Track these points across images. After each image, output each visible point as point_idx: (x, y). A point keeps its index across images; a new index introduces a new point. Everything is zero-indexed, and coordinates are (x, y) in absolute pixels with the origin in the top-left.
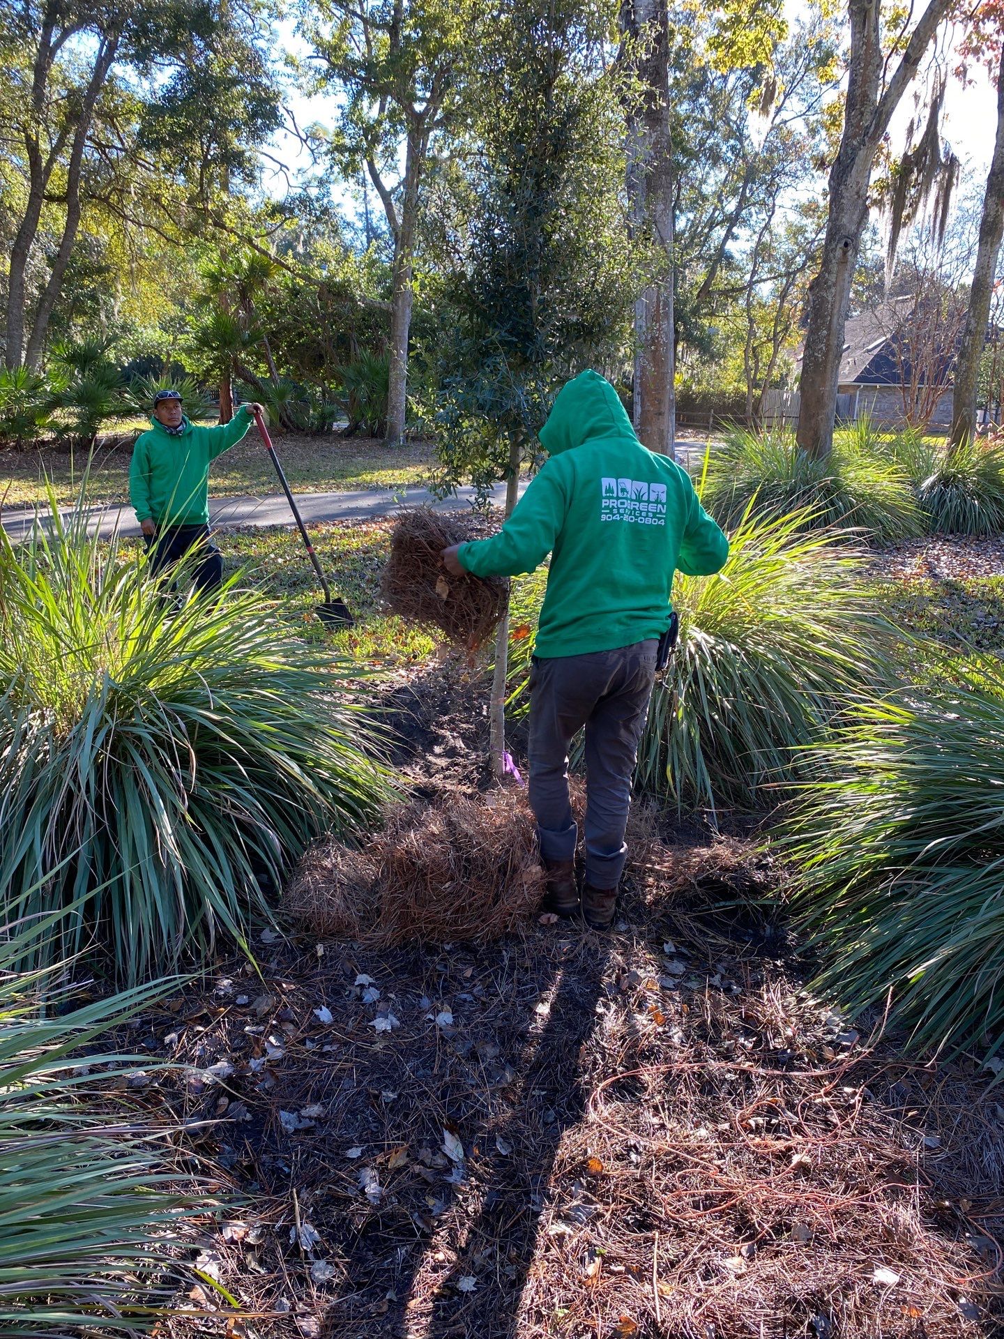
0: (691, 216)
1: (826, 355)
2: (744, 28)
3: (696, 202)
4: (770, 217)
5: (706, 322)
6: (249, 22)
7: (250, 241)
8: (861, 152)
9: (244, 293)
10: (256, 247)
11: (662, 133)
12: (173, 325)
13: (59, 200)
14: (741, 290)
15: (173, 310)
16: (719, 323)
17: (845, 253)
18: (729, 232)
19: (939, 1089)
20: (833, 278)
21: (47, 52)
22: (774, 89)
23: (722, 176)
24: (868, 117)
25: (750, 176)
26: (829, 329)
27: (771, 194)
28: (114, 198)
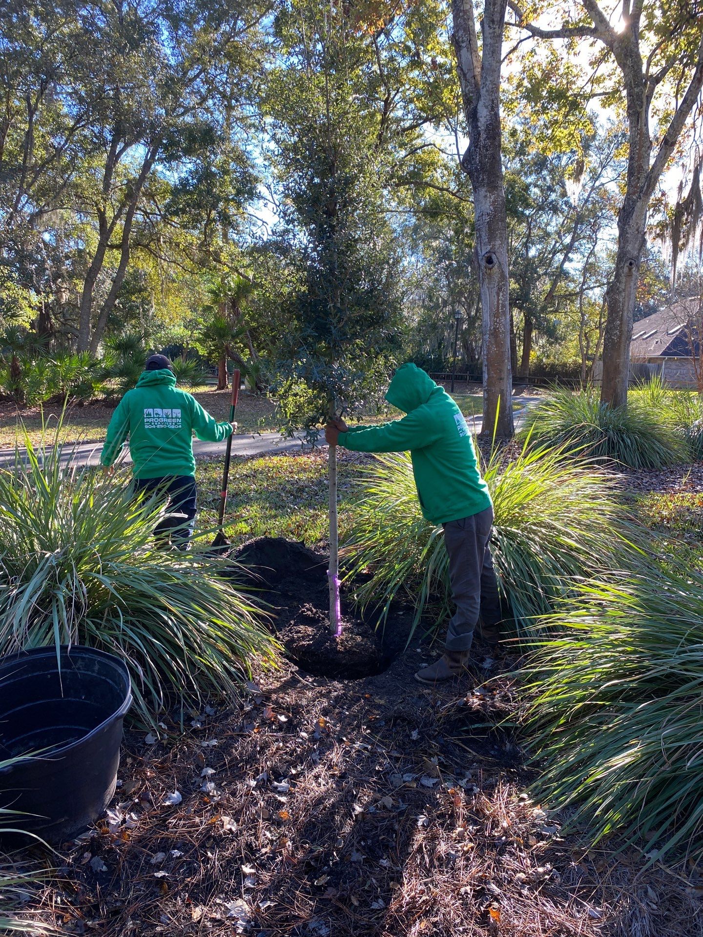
0: (539, 247)
1: (620, 337)
2: (560, 127)
3: (543, 237)
4: (594, 246)
5: (552, 317)
6: (245, 135)
7: (237, 271)
8: (638, 204)
9: (234, 303)
10: (240, 274)
11: (498, 195)
12: (190, 325)
13: (117, 247)
14: (576, 294)
15: (190, 315)
16: (561, 316)
17: (630, 270)
18: (566, 255)
19: (609, 873)
20: (622, 286)
21: (114, 158)
22: (583, 166)
23: (561, 220)
24: (643, 180)
25: (580, 219)
26: (621, 320)
27: (595, 232)
28: (153, 246)
